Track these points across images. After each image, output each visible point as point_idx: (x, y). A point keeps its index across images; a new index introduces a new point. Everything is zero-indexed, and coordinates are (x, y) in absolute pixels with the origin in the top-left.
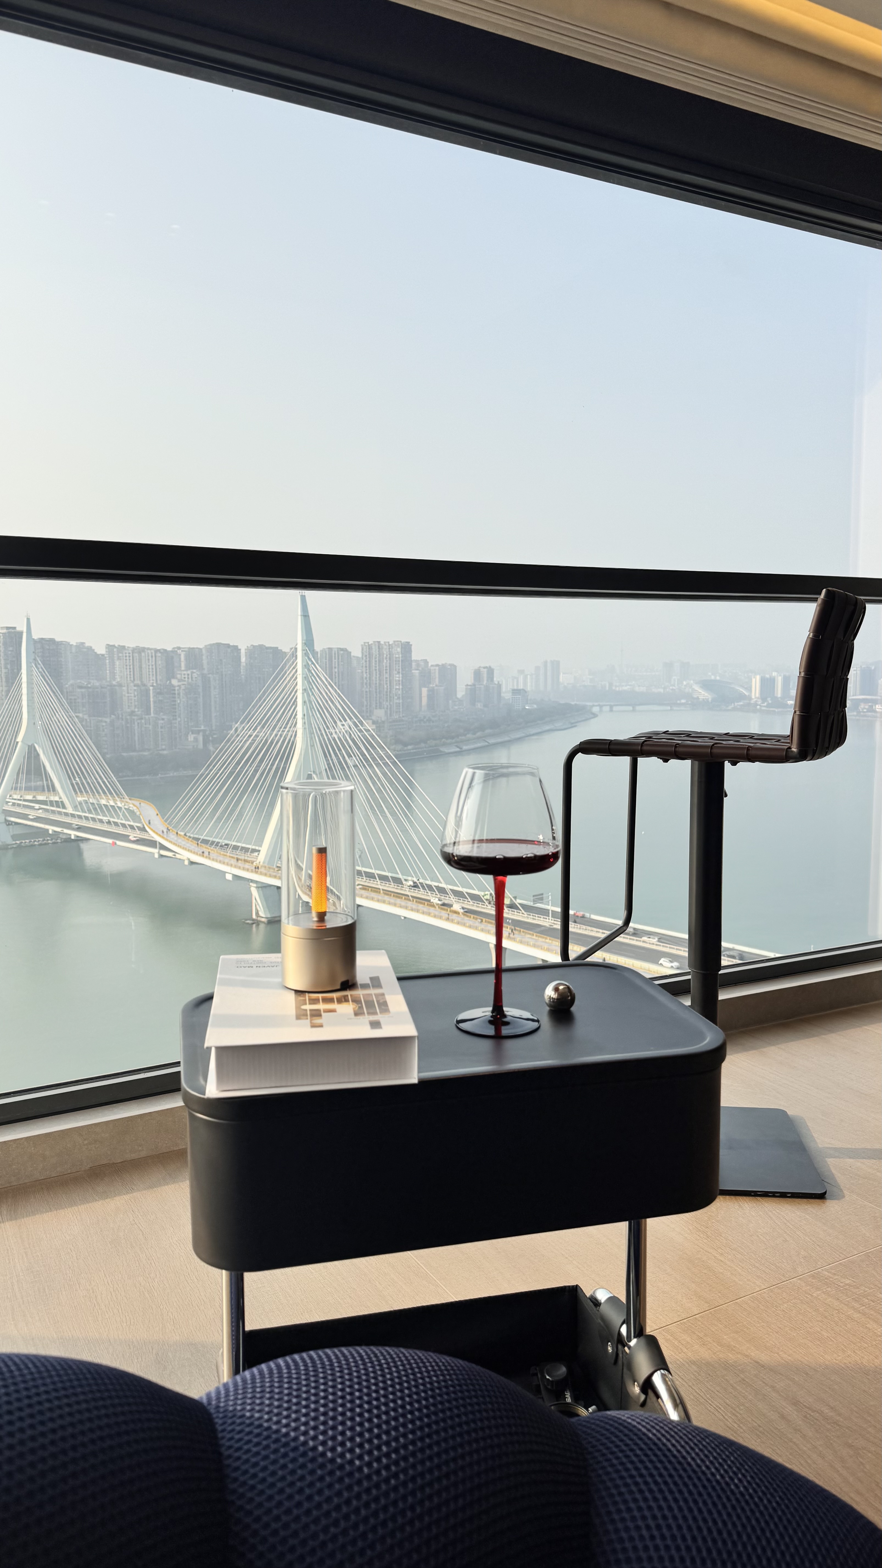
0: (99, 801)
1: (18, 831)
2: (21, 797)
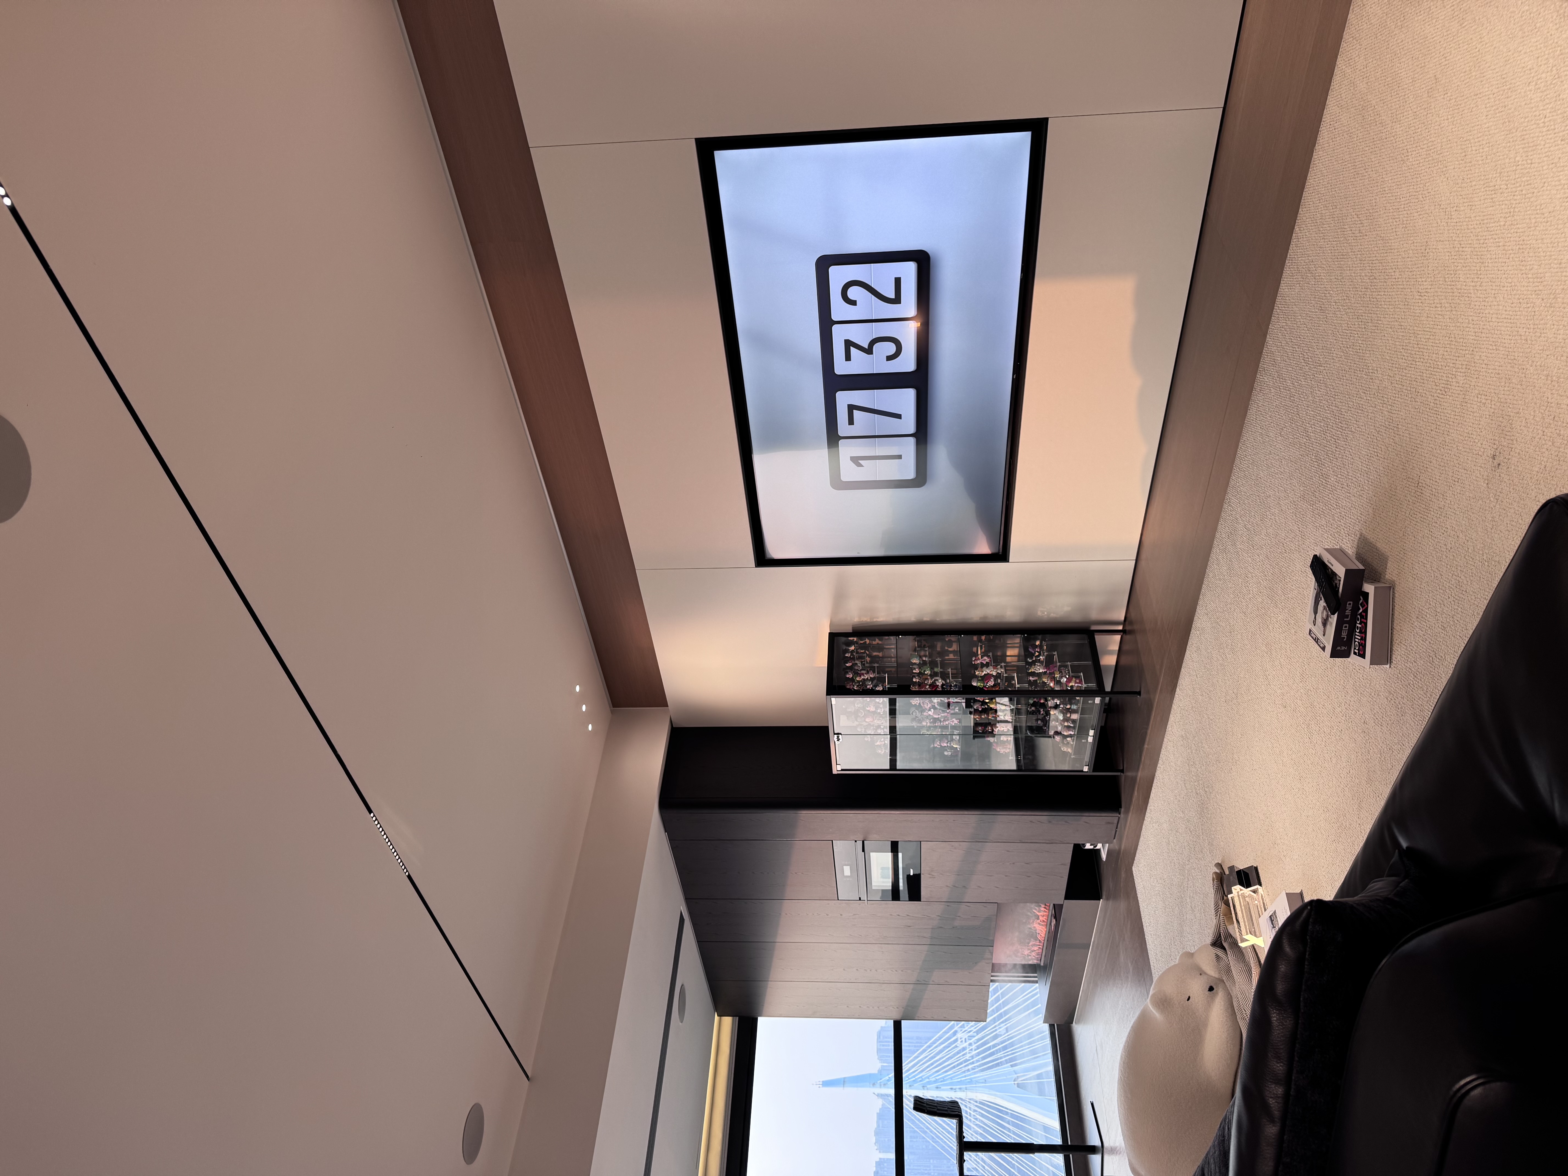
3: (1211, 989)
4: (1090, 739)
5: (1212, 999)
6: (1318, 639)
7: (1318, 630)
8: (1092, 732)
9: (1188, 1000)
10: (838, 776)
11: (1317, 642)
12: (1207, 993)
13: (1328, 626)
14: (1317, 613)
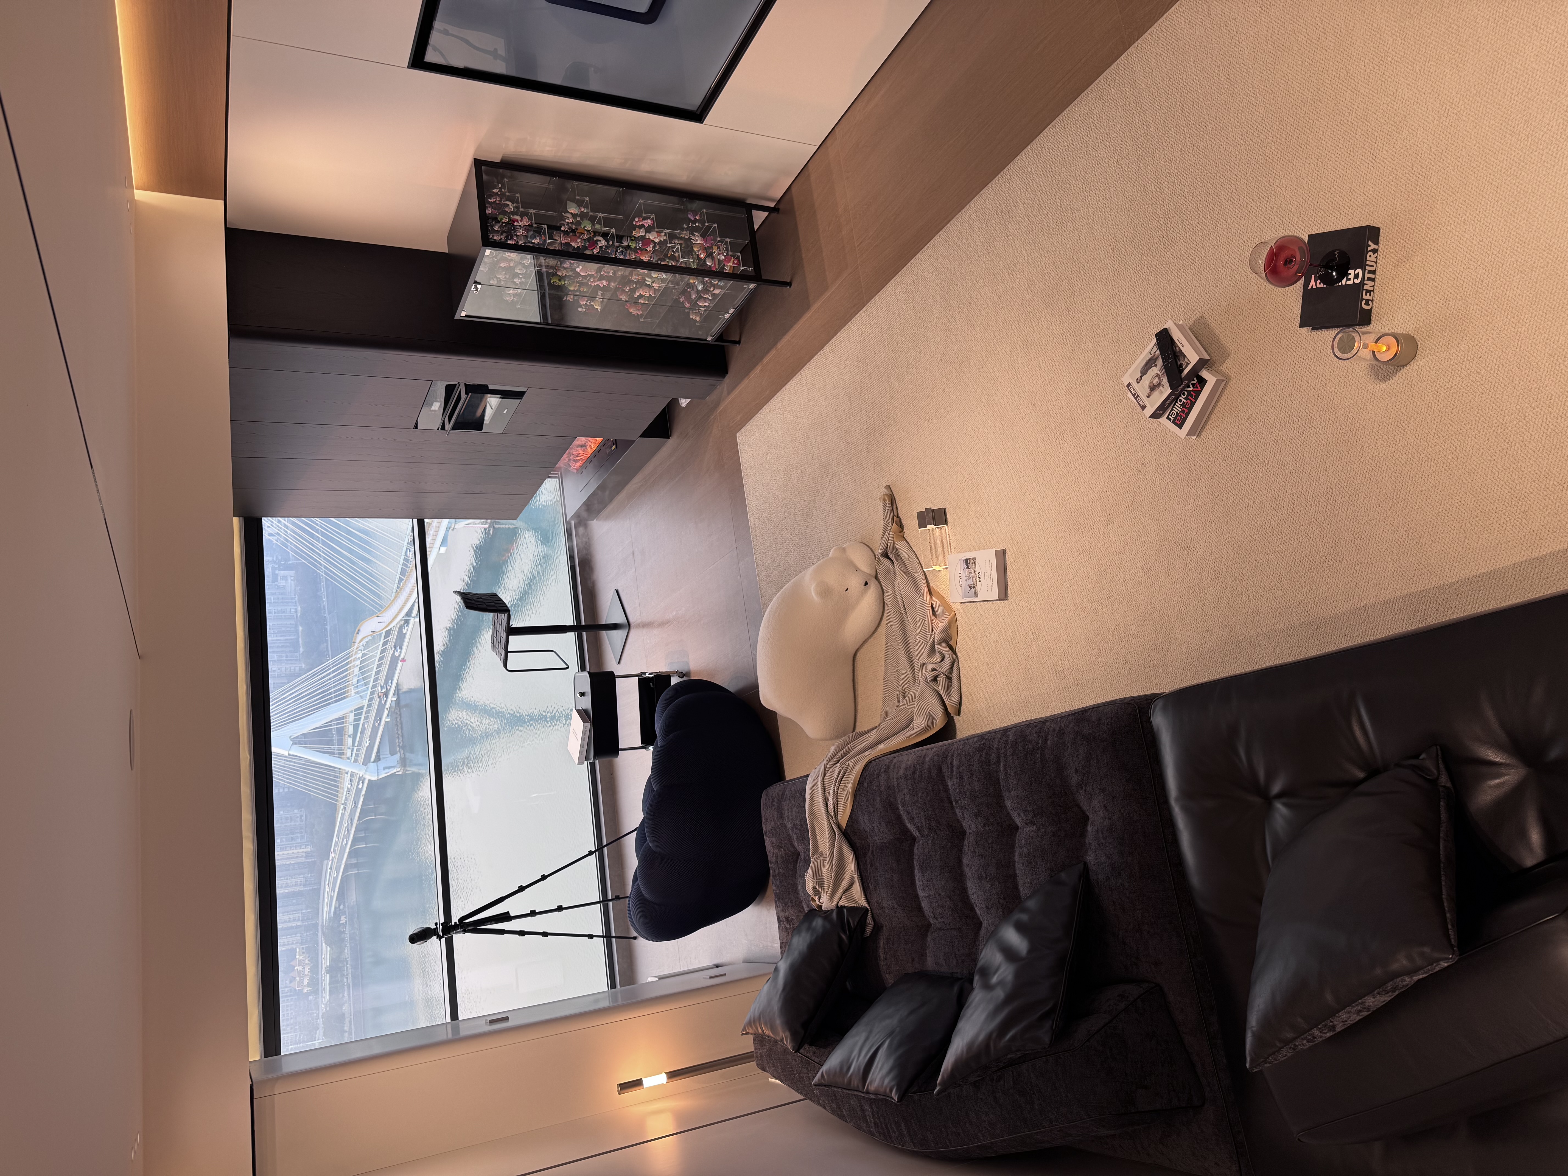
0: (356, 675)
1: (386, 750)
2: (350, 748)
3: (866, 584)
4: (727, 316)
5: (866, 591)
6: (1138, 396)
7: (1142, 389)
8: (731, 311)
9: (846, 590)
10: (461, 321)
11: (1136, 398)
12: (863, 587)
13: (1156, 393)
14: (1145, 374)
